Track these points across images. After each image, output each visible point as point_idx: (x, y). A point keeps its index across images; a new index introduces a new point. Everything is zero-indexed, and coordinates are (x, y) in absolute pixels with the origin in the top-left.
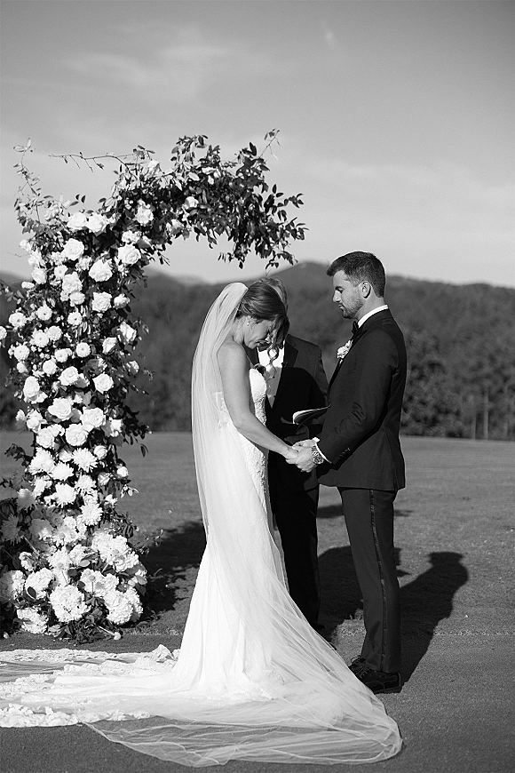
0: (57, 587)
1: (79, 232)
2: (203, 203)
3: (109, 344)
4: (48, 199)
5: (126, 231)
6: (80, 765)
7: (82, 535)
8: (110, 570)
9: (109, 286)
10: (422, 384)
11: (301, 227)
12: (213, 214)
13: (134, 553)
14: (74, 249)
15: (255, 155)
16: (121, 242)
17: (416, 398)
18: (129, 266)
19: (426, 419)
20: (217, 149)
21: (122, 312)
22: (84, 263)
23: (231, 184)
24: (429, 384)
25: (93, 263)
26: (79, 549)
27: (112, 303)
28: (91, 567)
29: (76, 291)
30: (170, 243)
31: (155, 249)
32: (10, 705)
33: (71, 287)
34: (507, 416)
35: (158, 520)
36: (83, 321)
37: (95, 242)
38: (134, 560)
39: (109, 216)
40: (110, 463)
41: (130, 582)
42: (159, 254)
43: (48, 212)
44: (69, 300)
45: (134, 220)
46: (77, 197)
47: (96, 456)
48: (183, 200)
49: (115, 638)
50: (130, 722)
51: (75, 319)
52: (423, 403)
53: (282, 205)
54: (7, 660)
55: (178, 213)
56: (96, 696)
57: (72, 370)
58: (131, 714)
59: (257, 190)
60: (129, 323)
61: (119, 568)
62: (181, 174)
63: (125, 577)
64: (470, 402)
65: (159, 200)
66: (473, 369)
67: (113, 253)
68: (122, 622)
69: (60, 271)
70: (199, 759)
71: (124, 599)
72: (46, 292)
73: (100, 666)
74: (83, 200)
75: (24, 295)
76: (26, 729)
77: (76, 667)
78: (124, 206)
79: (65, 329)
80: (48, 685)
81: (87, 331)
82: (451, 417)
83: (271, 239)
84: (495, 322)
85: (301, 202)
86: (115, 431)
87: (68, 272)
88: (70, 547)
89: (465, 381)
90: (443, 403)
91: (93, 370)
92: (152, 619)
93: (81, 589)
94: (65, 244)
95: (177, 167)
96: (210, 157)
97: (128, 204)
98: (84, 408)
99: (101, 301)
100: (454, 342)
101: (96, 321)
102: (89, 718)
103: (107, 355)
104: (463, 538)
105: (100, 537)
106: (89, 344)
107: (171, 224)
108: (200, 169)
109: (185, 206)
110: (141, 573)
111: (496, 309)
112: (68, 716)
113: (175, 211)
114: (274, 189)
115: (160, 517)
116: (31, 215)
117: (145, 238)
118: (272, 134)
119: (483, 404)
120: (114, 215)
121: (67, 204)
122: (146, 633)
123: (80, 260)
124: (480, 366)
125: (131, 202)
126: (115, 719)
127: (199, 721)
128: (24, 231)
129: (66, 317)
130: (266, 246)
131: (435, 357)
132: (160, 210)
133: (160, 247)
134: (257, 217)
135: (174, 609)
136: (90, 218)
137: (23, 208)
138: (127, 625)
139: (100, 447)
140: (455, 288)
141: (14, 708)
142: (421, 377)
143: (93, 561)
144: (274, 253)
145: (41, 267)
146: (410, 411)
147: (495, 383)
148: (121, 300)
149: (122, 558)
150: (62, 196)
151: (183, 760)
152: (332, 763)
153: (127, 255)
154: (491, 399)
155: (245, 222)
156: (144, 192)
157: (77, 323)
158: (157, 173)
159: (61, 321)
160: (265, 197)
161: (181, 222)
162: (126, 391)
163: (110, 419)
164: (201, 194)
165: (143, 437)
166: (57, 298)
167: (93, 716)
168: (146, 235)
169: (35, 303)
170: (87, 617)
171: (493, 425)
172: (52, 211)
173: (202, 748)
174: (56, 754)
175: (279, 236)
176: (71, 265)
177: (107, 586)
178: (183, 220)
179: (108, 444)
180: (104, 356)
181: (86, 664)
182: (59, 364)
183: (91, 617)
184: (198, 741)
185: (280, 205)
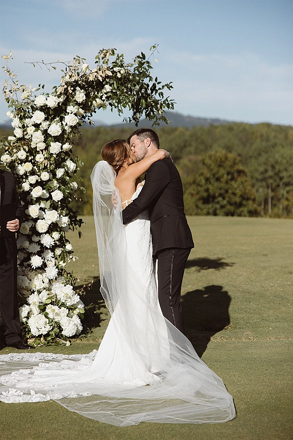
0: (32, 316)
1: (41, 106)
2: (114, 89)
3: (60, 173)
4: (23, 87)
5: (69, 105)
6: (54, 426)
7: (46, 285)
8: (63, 305)
9: (60, 139)
10: (233, 183)
11: (172, 102)
12: (120, 95)
13: (77, 294)
14: (39, 116)
15: (144, 59)
16: (66, 112)
17: (230, 191)
18: (71, 127)
19: (236, 203)
20: (122, 56)
21: (68, 154)
22: (45, 125)
23: (131, 77)
24: (238, 183)
25: (50, 125)
26: (44, 293)
27: (62, 148)
28: (52, 303)
29: (40, 142)
30: (95, 112)
31: (86, 116)
32: (10, 389)
33: (37, 140)
34: (282, 200)
35: (86, 271)
36: (45, 159)
37: (51, 112)
38: (77, 298)
39: (59, 97)
40: (62, 242)
41: (74, 312)
42: (89, 119)
43: (23, 95)
44: (36, 147)
45: (74, 99)
46: (39, 86)
47: (53, 238)
48: (103, 87)
49: (67, 345)
50: (80, 399)
51: (40, 158)
52: (234, 194)
53: (161, 89)
54: (5, 360)
55: (100, 95)
56: (59, 383)
57: (39, 188)
58: (81, 394)
59: (146, 80)
60: (71, 160)
61: (68, 304)
62: (101, 72)
63: (72, 309)
64: (260, 192)
65: (88, 87)
66: (262, 173)
67: (62, 119)
68: (71, 336)
69: (31, 130)
70: (123, 421)
71: (72, 322)
72: (23, 142)
73: (60, 363)
74: (43, 87)
75: (9, 144)
76: (20, 404)
77: (46, 364)
78: (68, 91)
79: (34, 164)
80: (30, 376)
81: (47, 165)
82: (250, 202)
83: (154, 109)
84: (274, 146)
85: (171, 87)
86: (64, 223)
87: (36, 131)
88: (39, 292)
89: (257, 180)
90: (246, 194)
91: (51, 188)
92: (88, 333)
93: (46, 316)
94: (33, 114)
95: (99, 67)
96: (118, 61)
97: (70, 90)
98: (46, 210)
99: (55, 147)
100: (251, 157)
101: (52, 159)
102: (57, 396)
103: (59, 179)
104: (266, 280)
105: (56, 285)
106: (48, 172)
107: (96, 101)
108: (112, 68)
109: (104, 91)
110: (81, 306)
111: (275, 137)
112: (44, 396)
113: (98, 93)
114: (156, 80)
115: (87, 269)
116: (13, 96)
117: (80, 109)
118: (154, 47)
119: (268, 193)
120: (62, 96)
121: (33, 90)
122: (85, 341)
123: (42, 123)
124: (266, 171)
125: (72, 89)
126: (72, 397)
127: (120, 397)
128: (9, 106)
129: (34, 157)
130: (152, 113)
131: (241, 167)
132: (89, 93)
133: (89, 115)
134: (146, 96)
135: (100, 326)
136: (48, 98)
137: (8, 92)
138: (73, 337)
139: (56, 233)
140: (251, 125)
141: (12, 391)
142: (233, 179)
143: (53, 300)
144: (157, 117)
145: (19, 127)
146: (227, 199)
147: (275, 181)
148: (67, 146)
149: (70, 298)
150: (30, 85)
151: (113, 422)
152: (200, 423)
153: (70, 120)
154: (273, 190)
155: (139, 99)
156: (80, 82)
157: (41, 160)
158: (87, 71)
159: (32, 159)
160: (151, 84)
161: (102, 100)
162: (70, 200)
163: (61, 216)
164: (113, 84)
165: (80, 226)
166: (29, 145)
167: (59, 396)
168: (81, 108)
169: (17, 148)
170: (50, 333)
171: (274, 206)
172: (25, 94)
173: (124, 415)
174: (38, 419)
175: (159, 107)
176: (37, 126)
177: (61, 314)
178: (103, 99)
179: (60, 231)
180: (57, 180)
181: (51, 362)
182: (31, 185)
183: (53, 333)
184: (121, 410)
185: (160, 89)
